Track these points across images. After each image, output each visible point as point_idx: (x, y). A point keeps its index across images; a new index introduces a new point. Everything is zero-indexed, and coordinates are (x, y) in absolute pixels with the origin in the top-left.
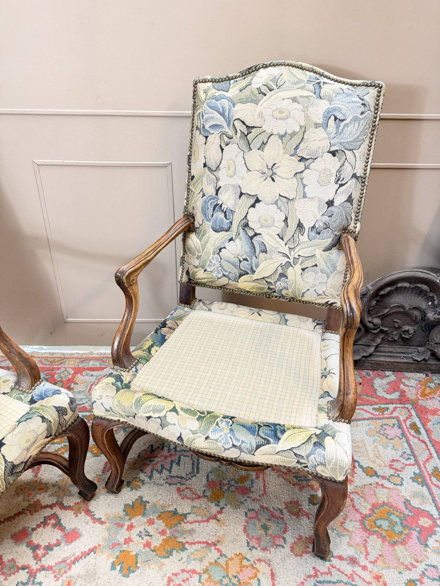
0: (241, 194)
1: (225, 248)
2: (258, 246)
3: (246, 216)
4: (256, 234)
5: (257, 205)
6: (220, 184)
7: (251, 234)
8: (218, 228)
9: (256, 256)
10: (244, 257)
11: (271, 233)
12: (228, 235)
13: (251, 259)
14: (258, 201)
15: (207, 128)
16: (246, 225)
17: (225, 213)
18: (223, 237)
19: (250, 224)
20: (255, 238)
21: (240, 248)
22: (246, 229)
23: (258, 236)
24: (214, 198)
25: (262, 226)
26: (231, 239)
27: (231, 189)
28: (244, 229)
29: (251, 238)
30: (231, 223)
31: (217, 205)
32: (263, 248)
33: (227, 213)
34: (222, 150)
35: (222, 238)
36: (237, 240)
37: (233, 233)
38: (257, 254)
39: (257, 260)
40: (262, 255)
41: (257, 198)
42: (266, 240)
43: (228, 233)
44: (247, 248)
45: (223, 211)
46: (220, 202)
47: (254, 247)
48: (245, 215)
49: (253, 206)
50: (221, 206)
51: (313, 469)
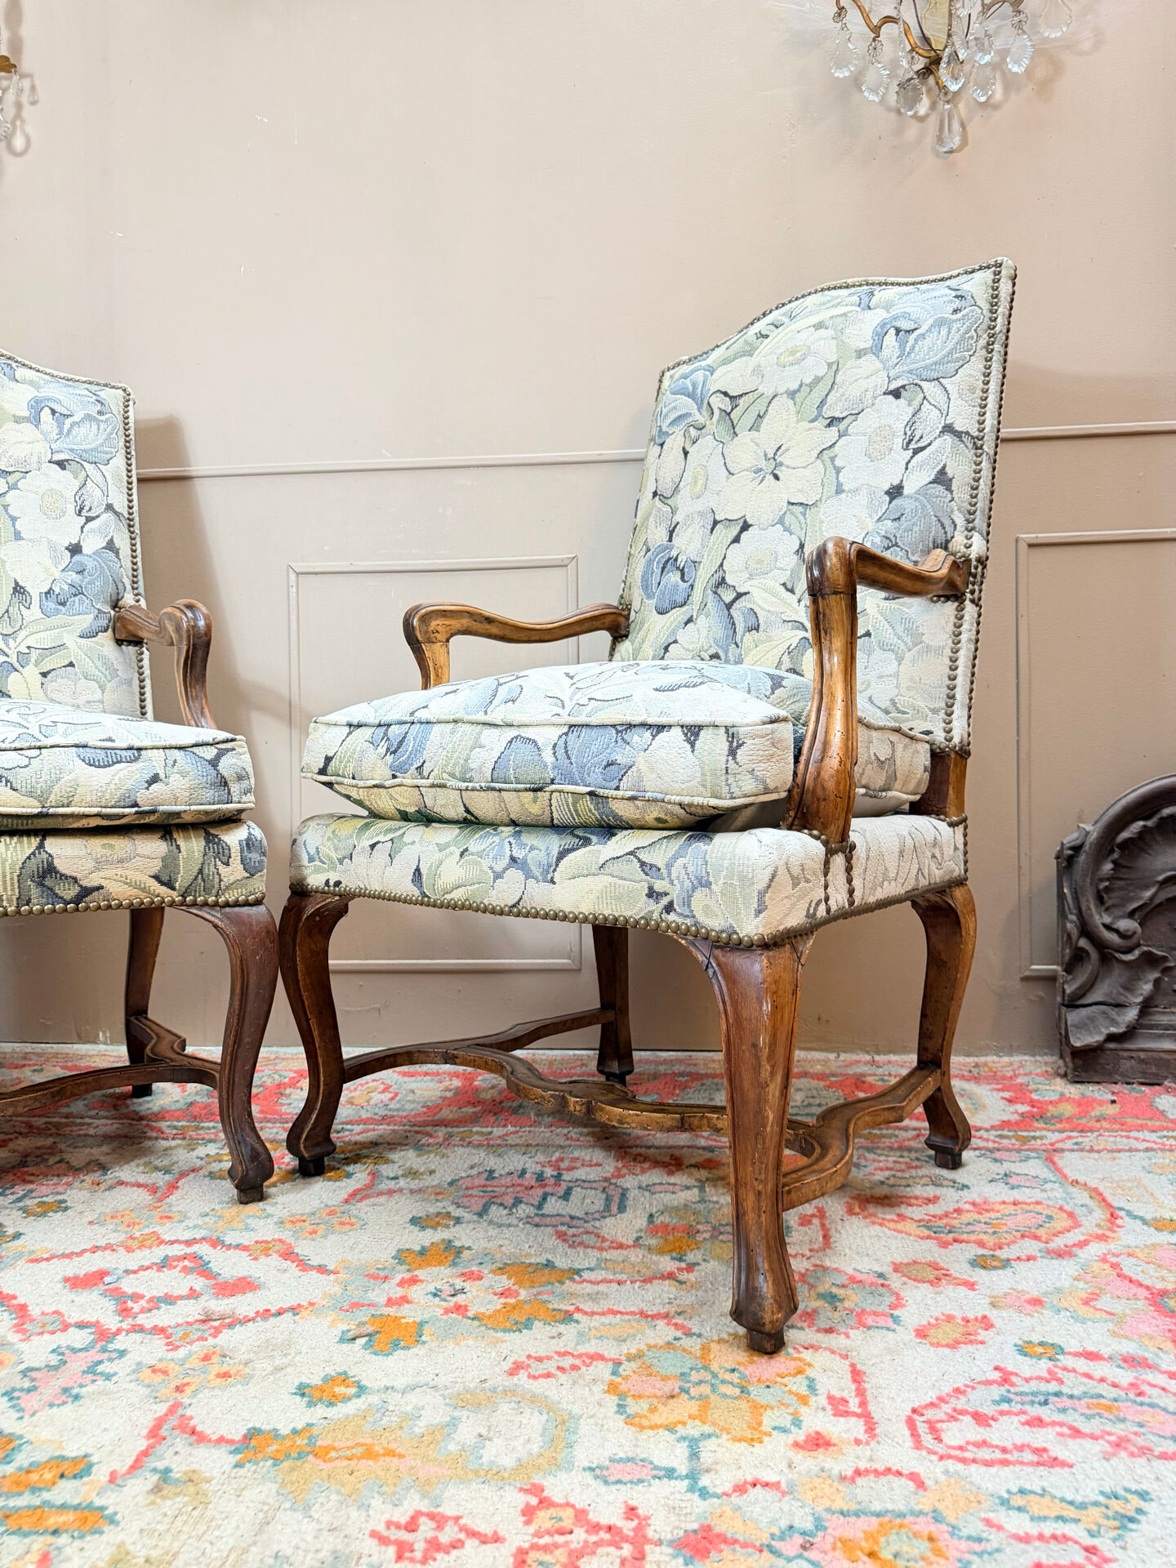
0: (716, 523)
1: (675, 642)
2: (742, 619)
3: (721, 565)
4: (739, 596)
5: (744, 535)
6: (677, 518)
7: (728, 597)
8: (666, 605)
9: (736, 643)
10: (712, 651)
11: (770, 583)
12: (686, 612)
13: (726, 653)
14: (746, 527)
15: (664, 429)
16: (722, 582)
17: (682, 571)
18: (675, 620)
19: (729, 580)
20: (737, 605)
21: (704, 632)
22: (720, 591)
23: (743, 598)
24: (667, 548)
25: (751, 577)
26: (690, 620)
27: (697, 519)
28: (715, 593)
29: (729, 606)
30: (692, 586)
31: (670, 559)
32: (752, 621)
33: (686, 570)
34: (686, 453)
35: (671, 623)
36: (702, 621)
37: (692, 609)
38: (738, 639)
39: (738, 651)
40: (749, 638)
41: (745, 522)
42: (760, 602)
43: (685, 608)
44: (720, 632)
45: (678, 568)
46: (674, 553)
47: (734, 624)
48: (719, 563)
49: (737, 540)
50: (676, 560)
51: (687, 913)
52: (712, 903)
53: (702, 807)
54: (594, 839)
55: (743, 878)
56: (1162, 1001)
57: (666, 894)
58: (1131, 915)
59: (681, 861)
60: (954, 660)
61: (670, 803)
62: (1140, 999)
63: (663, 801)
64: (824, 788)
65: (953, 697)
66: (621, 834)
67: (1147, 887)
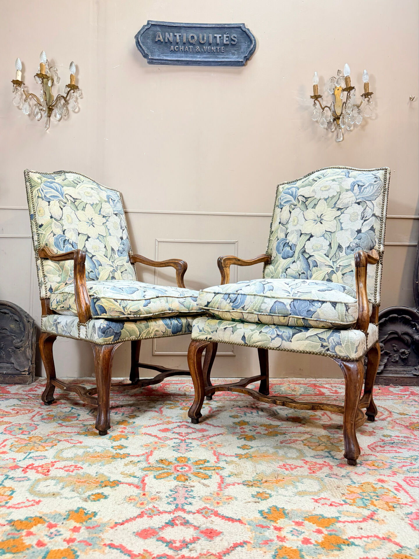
10: (302, 271)
15: (282, 204)
17: (291, 247)
24: (284, 240)
31: (286, 243)
34: (290, 212)
41: (311, 235)
45: (289, 246)
46: (287, 241)
50: (288, 243)
51: (334, 351)
52: (342, 349)
53: (337, 324)
54: (303, 330)
55: (351, 343)
56: (389, 364)
57: (327, 346)
58: (382, 342)
59: (331, 338)
60: (376, 280)
61: (328, 322)
62: (384, 364)
63: (326, 322)
64: (364, 319)
65: (376, 290)
66: (311, 329)
67: (385, 335)
